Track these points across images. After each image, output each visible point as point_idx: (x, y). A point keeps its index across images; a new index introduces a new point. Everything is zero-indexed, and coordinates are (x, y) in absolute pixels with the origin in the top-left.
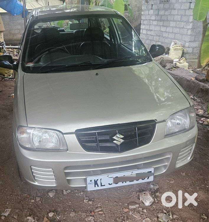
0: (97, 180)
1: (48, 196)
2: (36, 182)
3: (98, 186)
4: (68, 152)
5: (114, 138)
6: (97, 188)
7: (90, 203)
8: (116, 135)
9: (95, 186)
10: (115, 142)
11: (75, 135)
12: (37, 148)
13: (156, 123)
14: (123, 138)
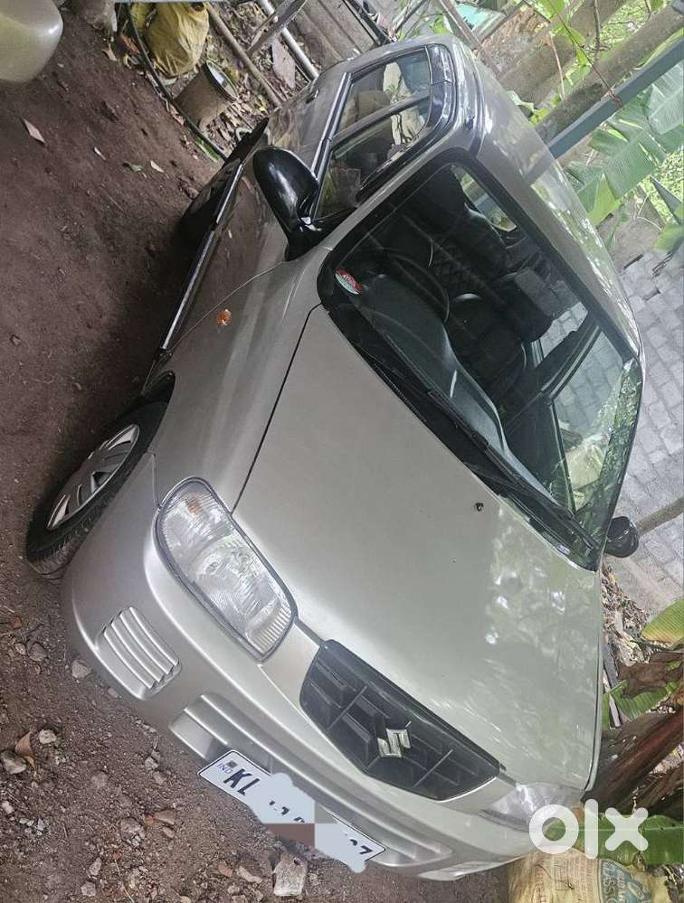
0: (249, 775)
1: (67, 667)
2: (96, 643)
3: (233, 786)
4: (259, 666)
5: (390, 733)
6: (227, 788)
7: (159, 779)
8: (397, 731)
9: (225, 782)
10: (382, 742)
11: (318, 647)
12: (194, 584)
13: (496, 774)
14: (405, 749)
